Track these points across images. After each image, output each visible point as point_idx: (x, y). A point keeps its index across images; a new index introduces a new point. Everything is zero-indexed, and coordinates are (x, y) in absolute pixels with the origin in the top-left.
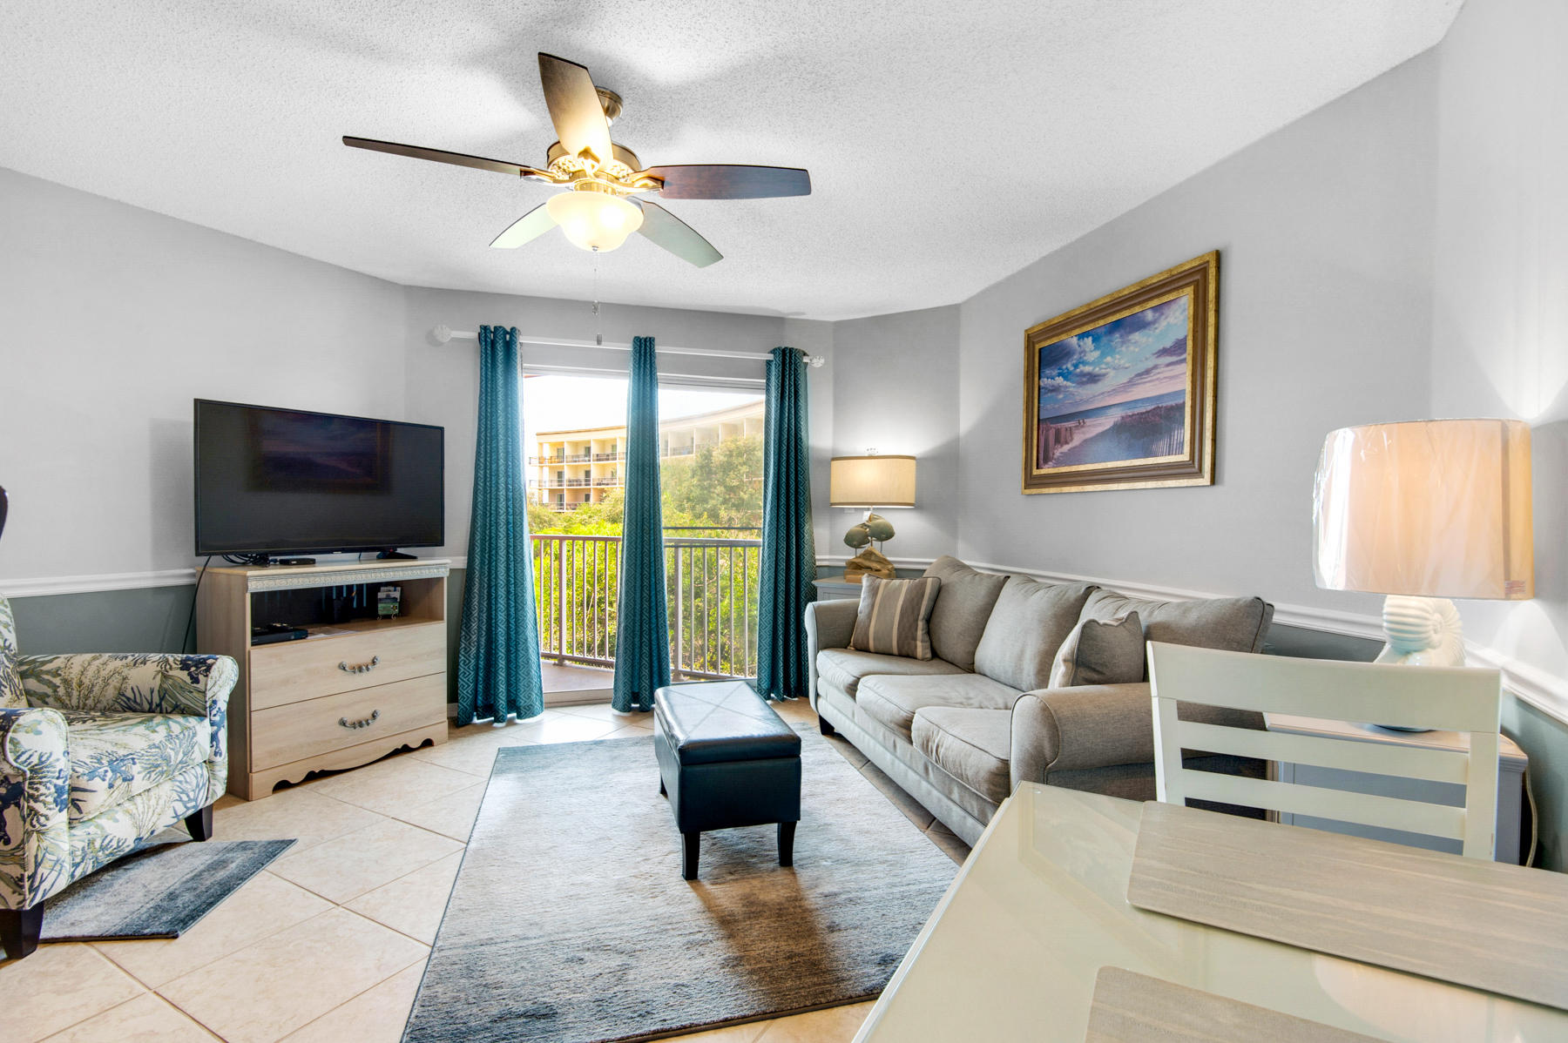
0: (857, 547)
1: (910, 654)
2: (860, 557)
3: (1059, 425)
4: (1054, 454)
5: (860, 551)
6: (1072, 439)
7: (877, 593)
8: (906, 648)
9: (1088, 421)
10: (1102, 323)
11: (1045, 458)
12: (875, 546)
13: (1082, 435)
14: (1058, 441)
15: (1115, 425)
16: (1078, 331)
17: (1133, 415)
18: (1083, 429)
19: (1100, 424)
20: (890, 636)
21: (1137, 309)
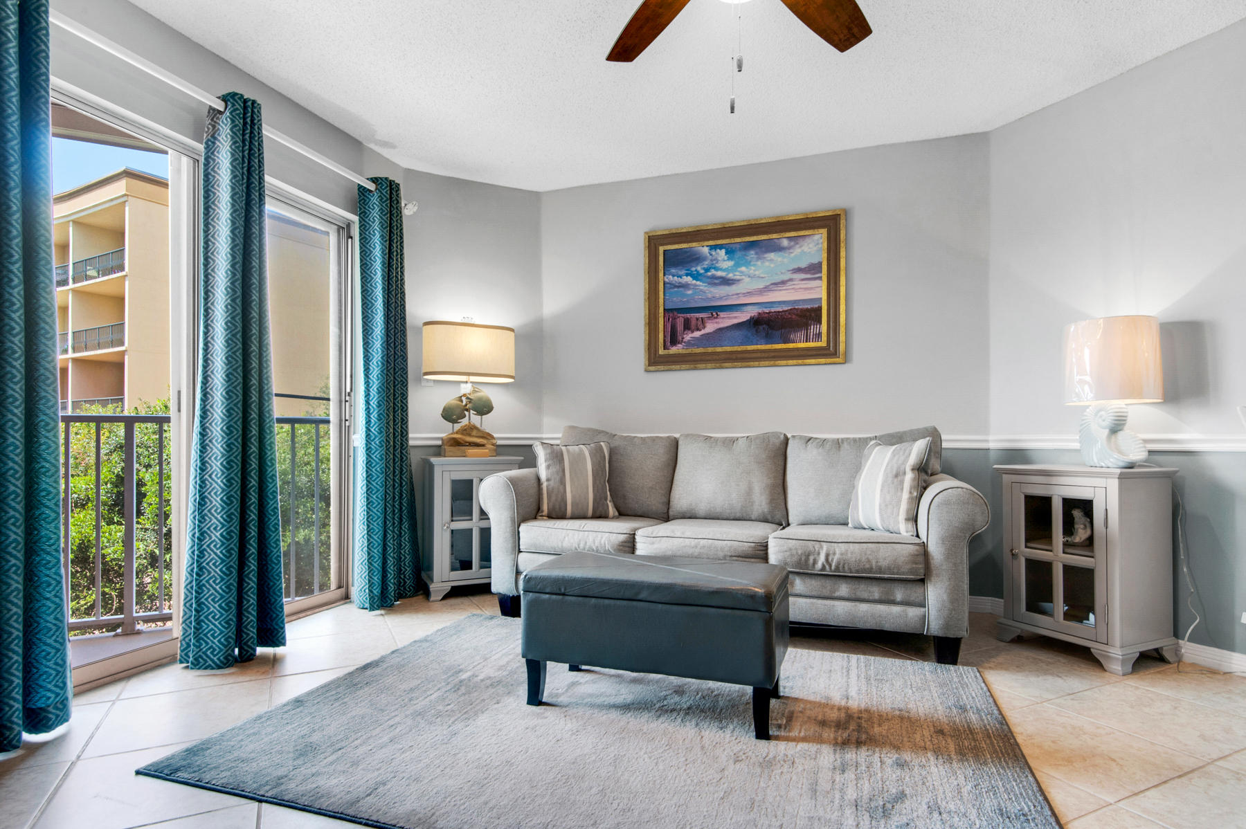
0: (454, 421)
1: (603, 515)
2: (457, 433)
3: (688, 315)
4: (683, 338)
5: (457, 427)
6: (704, 327)
7: (563, 459)
8: (600, 509)
9: (722, 314)
10: (738, 240)
11: (674, 339)
12: (475, 419)
13: (715, 325)
14: (687, 326)
15: (752, 318)
16: (711, 243)
17: (770, 313)
18: (717, 320)
19: (735, 317)
20: (587, 498)
21: (774, 236)
